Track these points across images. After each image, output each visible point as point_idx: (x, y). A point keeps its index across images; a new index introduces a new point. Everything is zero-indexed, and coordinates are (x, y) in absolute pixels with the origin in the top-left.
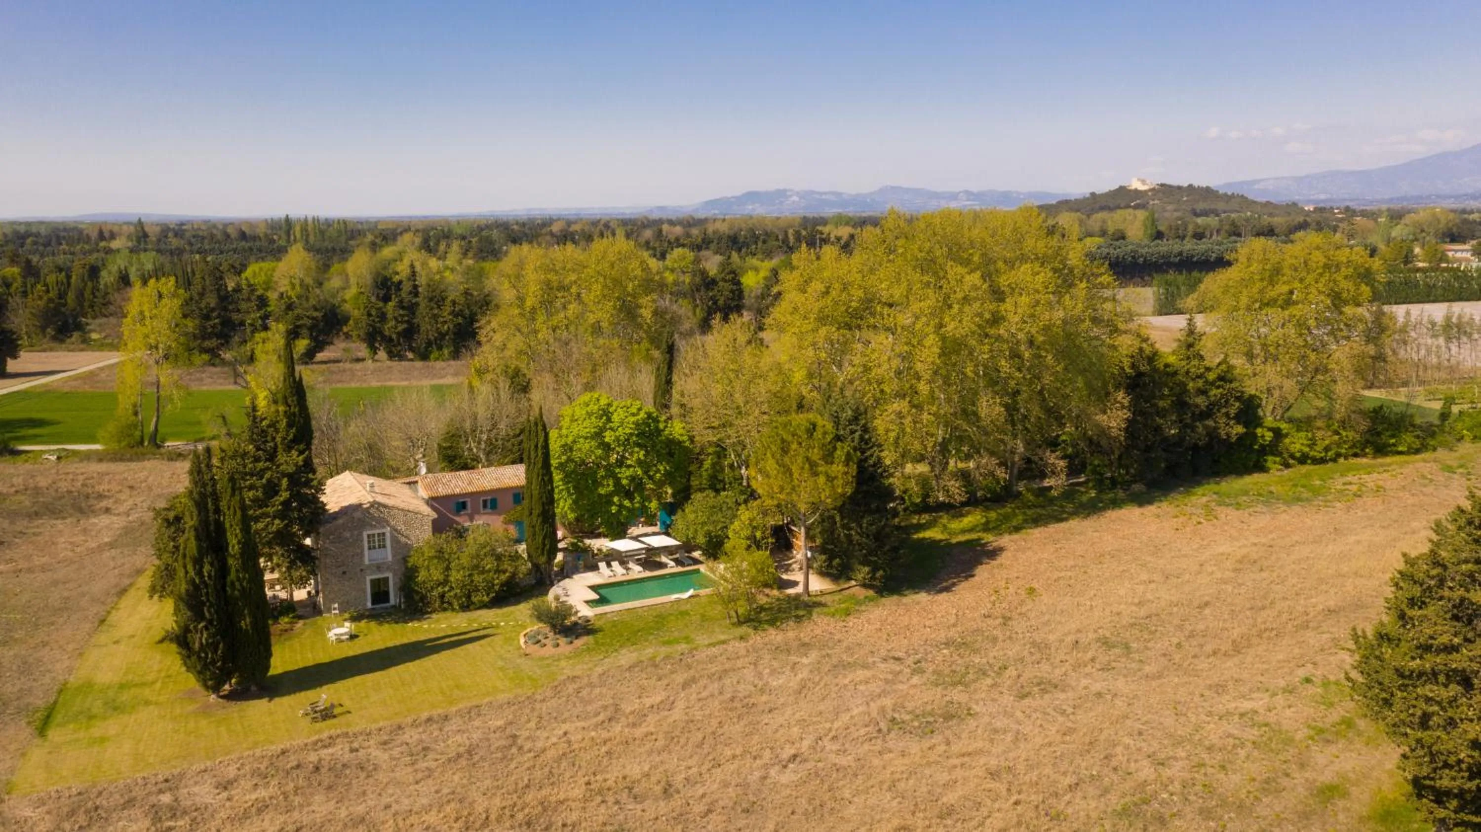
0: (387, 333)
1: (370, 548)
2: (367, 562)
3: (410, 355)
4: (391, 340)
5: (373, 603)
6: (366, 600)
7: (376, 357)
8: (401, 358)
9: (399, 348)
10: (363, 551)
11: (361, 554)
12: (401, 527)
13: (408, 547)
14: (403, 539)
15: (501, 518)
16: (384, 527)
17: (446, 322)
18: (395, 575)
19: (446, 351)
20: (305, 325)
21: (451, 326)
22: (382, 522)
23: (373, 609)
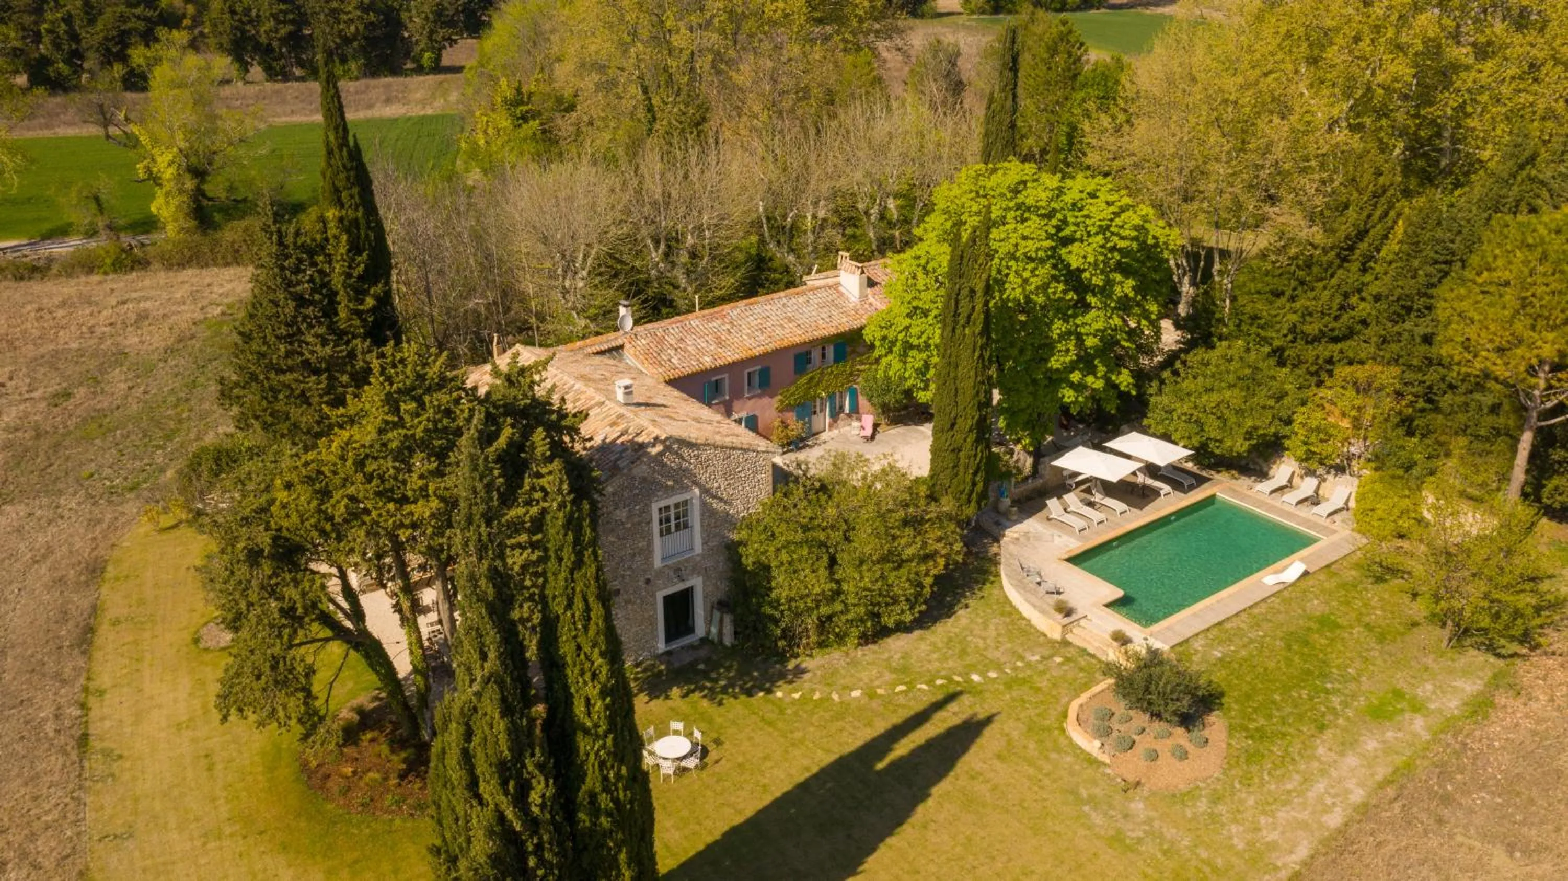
0: (263, 39)
1: (661, 535)
2: (657, 563)
3: (298, 72)
4: (269, 50)
5: (669, 639)
6: (655, 638)
7: (249, 77)
8: (286, 77)
9: (283, 61)
10: (650, 543)
11: (648, 552)
12: (719, 484)
13: (728, 521)
14: (717, 506)
15: (776, 401)
16: (687, 489)
17: (352, 21)
18: (707, 577)
19: (353, 66)
20: (135, 29)
21: (361, 28)
22: (683, 478)
23: (669, 653)
